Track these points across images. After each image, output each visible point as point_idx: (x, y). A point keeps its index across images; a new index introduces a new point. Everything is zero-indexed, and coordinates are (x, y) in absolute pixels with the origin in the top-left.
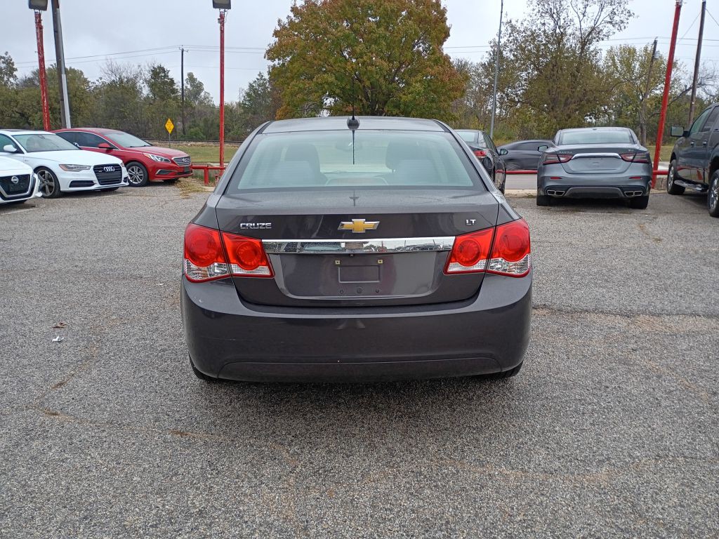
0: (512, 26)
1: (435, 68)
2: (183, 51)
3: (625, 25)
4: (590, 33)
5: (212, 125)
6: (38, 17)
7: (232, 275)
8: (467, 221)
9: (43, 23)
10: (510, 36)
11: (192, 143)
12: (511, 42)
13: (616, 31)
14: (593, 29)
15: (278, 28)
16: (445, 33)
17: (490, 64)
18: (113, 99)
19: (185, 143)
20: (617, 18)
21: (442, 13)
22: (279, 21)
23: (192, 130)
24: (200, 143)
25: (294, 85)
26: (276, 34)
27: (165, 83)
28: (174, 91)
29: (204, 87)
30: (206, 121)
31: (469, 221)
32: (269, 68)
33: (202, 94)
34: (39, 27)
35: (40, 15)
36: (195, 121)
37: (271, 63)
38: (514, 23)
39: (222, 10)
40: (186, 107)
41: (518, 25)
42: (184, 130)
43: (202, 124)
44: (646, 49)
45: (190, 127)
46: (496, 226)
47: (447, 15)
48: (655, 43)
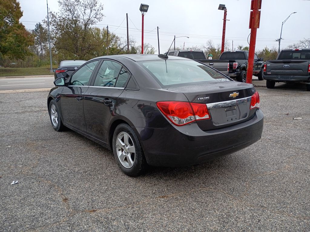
0: (52, 14)
1: (19, 30)
3: (102, 19)
4: (88, 21)
7: (196, 120)
10: (52, 19)
12: (53, 21)
13: (98, 22)
14: (89, 19)
16: (21, 14)
17: (36, 30)
20: (98, 16)
21: (18, 4)
38: (53, 13)
41: (55, 14)
44: (104, 29)
47: (20, 6)
48: (108, 27)
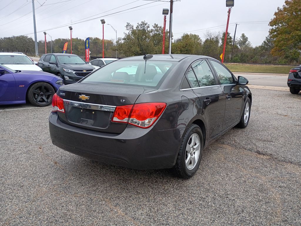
2: (237, 25)
5: (244, 55)
6: (165, 17)
8: (121, 100)
9: (166, 19)
11: (232, 63)
15: (277, 11)
18: (206, 46)
19: (229, 63)
22: (278, 8)
23: (235, 58)
24: (236, 64)
25: (280, 37)
26: (276, 14)
27: (228, 39)
28: (230, 42)
29: (248, 39)
30: (242, 54)
31: (122, 100)
32: (270, 30)
33: (247, 42)
34: (165, 21)
35: (166, 16)
36: (237, 54)
37: (271, 28)
39: (230, 7)
40: (235, 48)
42: (232, 58)
43: (240, 55)
45: (235, 57)
46: (134, 104)
